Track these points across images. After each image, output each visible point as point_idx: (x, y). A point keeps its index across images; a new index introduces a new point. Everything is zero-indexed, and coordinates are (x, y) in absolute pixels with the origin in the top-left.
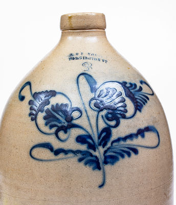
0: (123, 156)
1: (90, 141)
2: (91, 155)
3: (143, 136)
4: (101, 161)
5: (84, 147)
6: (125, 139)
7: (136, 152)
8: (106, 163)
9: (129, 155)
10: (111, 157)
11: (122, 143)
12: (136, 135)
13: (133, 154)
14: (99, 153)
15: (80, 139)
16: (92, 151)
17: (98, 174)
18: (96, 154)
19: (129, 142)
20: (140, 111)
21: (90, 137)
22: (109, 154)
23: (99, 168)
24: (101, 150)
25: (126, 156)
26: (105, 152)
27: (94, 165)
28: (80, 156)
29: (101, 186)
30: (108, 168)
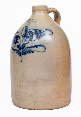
0: (28, 53)
1: (19, 47)
2: (19, 52)
3: (37, 47)
4: (21, 54)
5: (18, 49)
6: (29, 48)
7: (33, 52)
8: (23, 54)
9: (30, 53)
10: (24, 53)
11: (28, 49)
12: (34, 47)
13: (31, 53)
14: (21, 51)
15: (18, 46)
16: (19, 50)
17: (21, 57)
18: (20, 51)
19: (31, 49)
20: (38, 39)
21: (20, 46)
22: (24, 52)
23: (21, 56)
24: (22, 50)
25: (29, 53)
26: (23, 51)
27: (20, 55)
28: (17, 51)
29: (21, 62)
30: (23, 56)
